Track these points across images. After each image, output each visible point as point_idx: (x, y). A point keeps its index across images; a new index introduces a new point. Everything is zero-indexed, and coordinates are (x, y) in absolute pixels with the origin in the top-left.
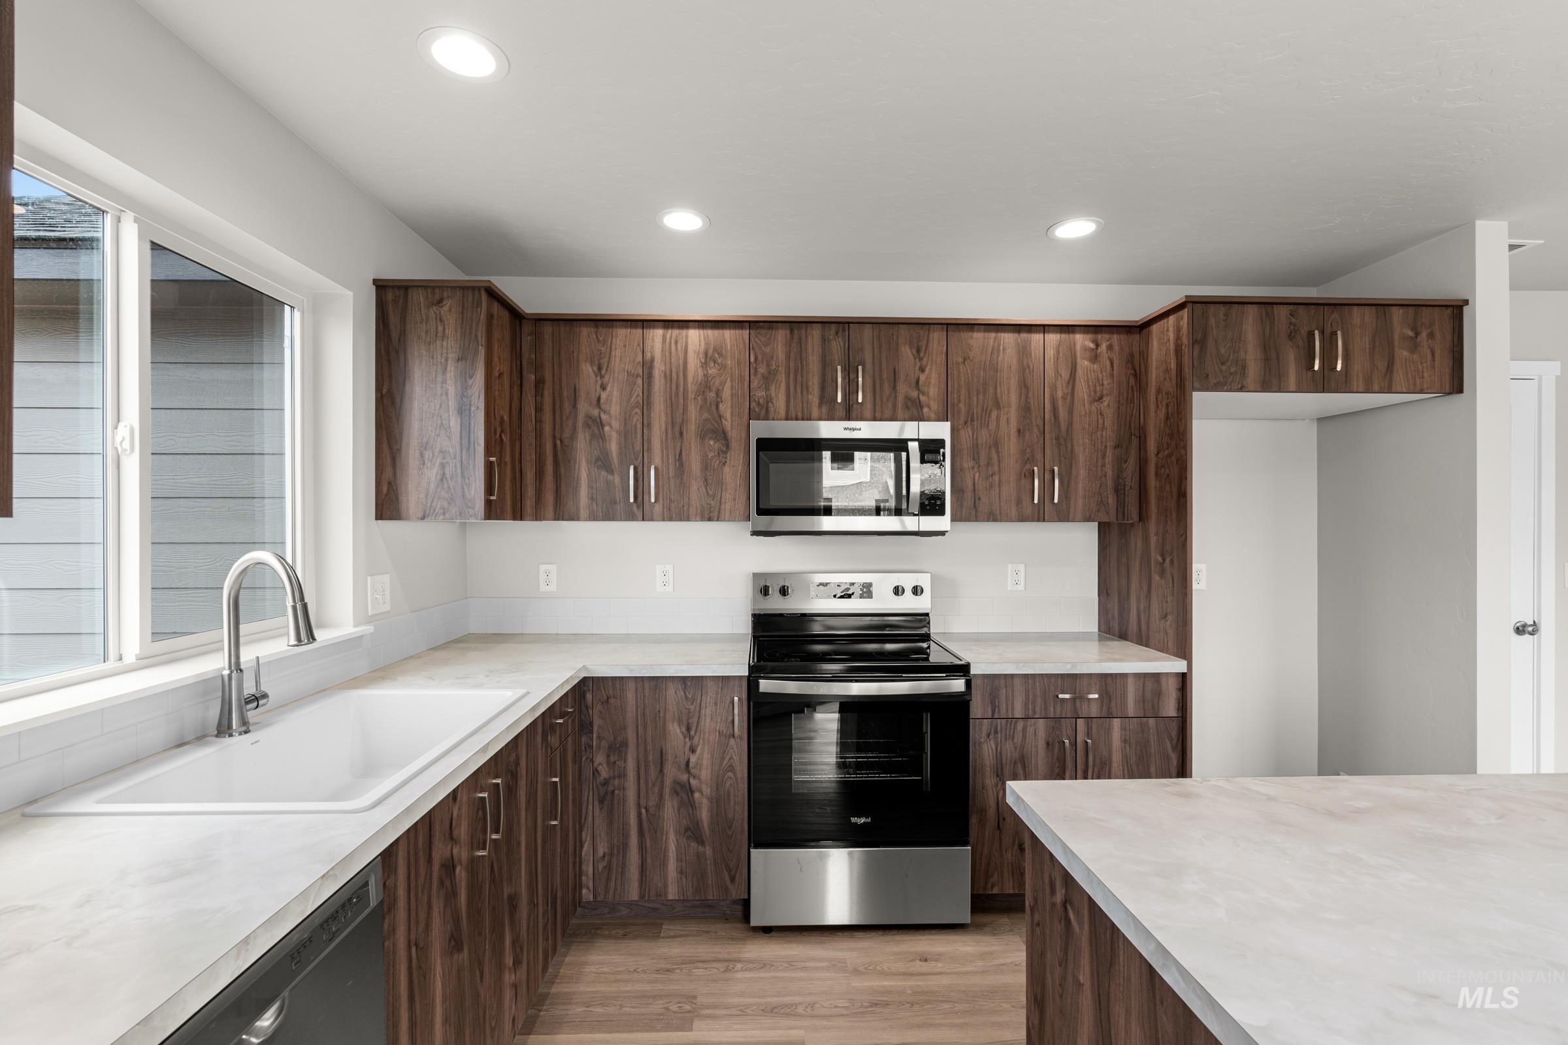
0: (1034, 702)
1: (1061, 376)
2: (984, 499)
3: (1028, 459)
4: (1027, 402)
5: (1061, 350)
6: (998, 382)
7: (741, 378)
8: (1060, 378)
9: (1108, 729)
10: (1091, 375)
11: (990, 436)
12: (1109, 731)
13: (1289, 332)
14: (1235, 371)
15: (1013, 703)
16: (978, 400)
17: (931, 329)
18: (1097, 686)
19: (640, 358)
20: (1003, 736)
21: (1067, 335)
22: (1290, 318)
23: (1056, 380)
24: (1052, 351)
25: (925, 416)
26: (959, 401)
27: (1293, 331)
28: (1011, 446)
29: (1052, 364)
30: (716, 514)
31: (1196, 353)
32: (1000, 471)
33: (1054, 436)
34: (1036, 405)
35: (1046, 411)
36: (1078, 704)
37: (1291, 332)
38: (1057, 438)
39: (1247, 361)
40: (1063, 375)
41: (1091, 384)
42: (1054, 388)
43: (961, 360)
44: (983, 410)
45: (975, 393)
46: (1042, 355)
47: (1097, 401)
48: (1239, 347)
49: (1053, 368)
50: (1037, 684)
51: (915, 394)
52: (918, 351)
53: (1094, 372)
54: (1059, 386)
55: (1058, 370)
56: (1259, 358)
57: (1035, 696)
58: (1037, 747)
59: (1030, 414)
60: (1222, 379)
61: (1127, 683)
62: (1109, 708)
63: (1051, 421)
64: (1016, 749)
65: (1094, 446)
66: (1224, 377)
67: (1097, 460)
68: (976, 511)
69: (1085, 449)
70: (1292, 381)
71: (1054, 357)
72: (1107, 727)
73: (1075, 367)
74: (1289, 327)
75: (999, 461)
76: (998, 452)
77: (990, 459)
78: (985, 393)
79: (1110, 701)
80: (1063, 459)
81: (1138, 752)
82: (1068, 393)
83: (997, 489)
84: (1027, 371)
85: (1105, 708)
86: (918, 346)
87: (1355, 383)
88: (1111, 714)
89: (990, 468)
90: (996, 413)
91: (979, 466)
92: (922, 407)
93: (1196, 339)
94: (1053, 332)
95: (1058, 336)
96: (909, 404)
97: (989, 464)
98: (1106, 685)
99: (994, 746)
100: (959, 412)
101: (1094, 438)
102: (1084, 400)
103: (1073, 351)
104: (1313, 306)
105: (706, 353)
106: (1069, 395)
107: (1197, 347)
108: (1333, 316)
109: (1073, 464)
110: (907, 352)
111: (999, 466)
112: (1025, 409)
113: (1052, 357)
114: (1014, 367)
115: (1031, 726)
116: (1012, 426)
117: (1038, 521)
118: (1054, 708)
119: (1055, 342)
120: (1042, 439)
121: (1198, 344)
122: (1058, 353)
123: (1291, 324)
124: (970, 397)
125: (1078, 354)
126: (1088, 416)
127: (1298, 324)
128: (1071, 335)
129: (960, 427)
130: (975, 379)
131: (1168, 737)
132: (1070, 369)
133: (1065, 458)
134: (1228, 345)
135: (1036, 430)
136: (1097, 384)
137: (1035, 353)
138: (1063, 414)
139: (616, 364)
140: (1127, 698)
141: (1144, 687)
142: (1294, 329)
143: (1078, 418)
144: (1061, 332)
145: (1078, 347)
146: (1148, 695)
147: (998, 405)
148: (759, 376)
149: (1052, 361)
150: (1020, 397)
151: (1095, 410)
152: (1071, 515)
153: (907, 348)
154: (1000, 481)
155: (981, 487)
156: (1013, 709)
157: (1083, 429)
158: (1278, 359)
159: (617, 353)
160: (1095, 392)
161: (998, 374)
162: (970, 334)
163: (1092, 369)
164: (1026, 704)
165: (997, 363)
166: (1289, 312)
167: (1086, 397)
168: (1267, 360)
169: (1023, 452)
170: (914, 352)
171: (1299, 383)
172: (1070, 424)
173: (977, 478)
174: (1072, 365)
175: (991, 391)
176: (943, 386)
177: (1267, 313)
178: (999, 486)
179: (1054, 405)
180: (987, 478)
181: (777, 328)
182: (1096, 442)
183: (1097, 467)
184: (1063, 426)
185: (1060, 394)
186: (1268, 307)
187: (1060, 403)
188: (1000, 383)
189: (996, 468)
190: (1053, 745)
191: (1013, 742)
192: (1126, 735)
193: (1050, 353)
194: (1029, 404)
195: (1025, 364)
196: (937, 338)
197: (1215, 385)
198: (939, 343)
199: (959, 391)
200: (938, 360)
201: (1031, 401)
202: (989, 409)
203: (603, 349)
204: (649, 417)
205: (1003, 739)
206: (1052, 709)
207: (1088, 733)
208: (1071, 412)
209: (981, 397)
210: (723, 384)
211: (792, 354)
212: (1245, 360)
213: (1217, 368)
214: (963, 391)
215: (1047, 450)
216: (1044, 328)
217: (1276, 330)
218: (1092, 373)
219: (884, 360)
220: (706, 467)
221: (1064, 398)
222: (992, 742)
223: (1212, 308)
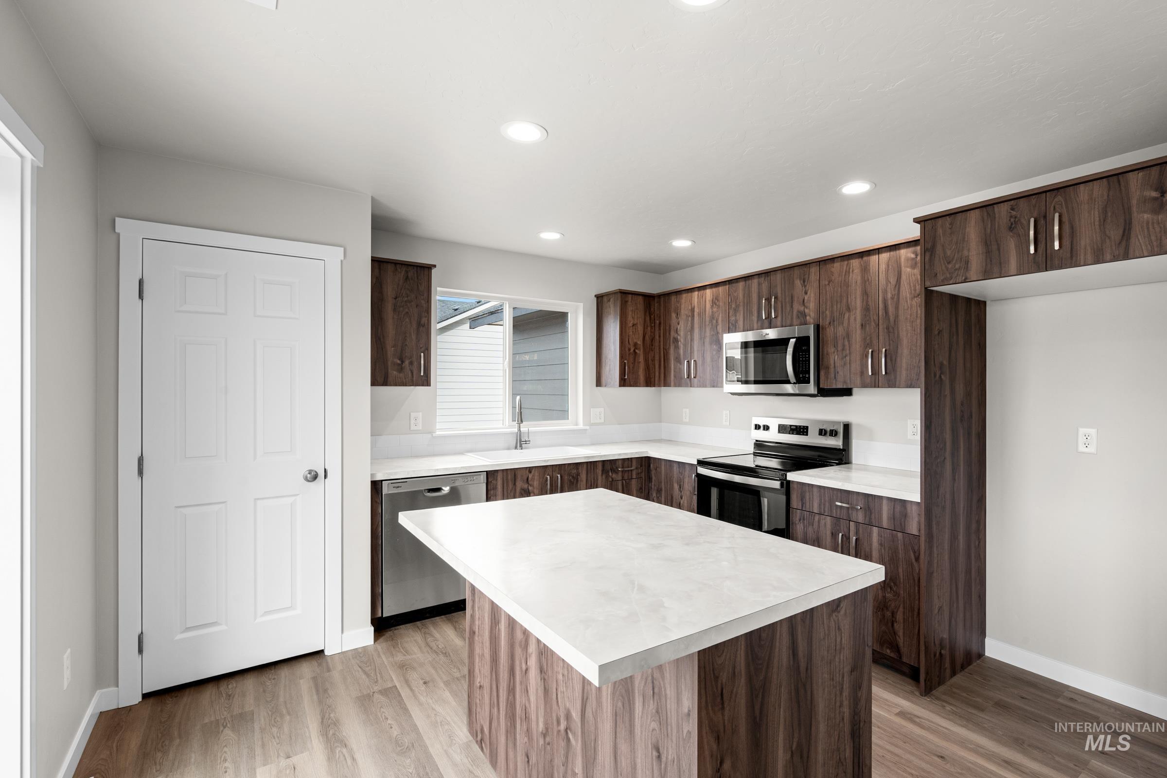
0: (824, 505)
1: (890, 283)
2: (841, 373)
3: (868, 344)
4: (867, 304)
5: (890, 263)
6: (849, 293)
7: (726, 311)
8: (889, 284)
9: (870, 533)
10: (912, 278)
11: (844, 330)
12: (870, 535)
13: (1010, 225)
14: (960, 267)
15: (812, 503)
16: (837, 308)
17: (811, 266)
18: (863, 502)
19: (690, 308)
20: (808, 522)
21: (895, 252)
22: (1010, 213)
23: (887, 286)
24: (884, 266)
25: (808, 321)
26: (826, 310)
27: (1013, 223)
28: (857, 335)
29: (884, 275)
30: (716, 384)
31: (927, 258)
32: (850, 353)
33: (885, 327)
34: (873, 305)
35: (880, 309)
36: (850, 512)
37: (1012, 224)
38: (888, 328)
39: (970, 257)
40: (892, 282)
41: (912, 285)
42: (885, 292)
43: (827, 283)
44: (840, 313)
45: (835, 303)
46: (877, 269)
47: (916, 297)
48: (963, 247)
49: (885, 278)
50: (826, 493)
51: (802, 308)
52: (804, 282)
53: (914, 275)
54: (889, 290)
55: (888, 279)
56: (981, 252)
57: (825, 501)
58: (826, 534)
59: (869, 313)
60: (948, 276)
61: (882, 503)
62: (870, 519)
63: (883, 316)
64: (814, 532)
65: (914, 330)
66: (950, 274)
67: (917, 341)
68: (836, 381)
69: (907, 334)
70: (1013, 264)
71: (885, 270)
72: (869, 531)
73: (901, 274)
74: (1010, 220)
75: (850, 347)
76: (849, 341)
77: (844, 346)
78: (841, 302)
79: (871, 514)
80: (891, 342)
81: (890, 555)
82: (895, 294)
83: (848, 365)
84: (867, 283)
85: (867, 519)
86: (804, 278)
87: (1082, 257)
88: (872, 523)
89: (844, 352)
90: (848, 315)
91: (838, 351)
92: (806, 316)
93: (927, 249)
94: (885, 252)
95: (888, 254)
96: (800, 315)
97: (843, 350)
98: (868, 502)
99: (802, 527)
100: (826, 316)
101: (914, 325)
102: (906, 298)
103: (898, 262)
104: (1034, 197)
105: (713, 301)
106: (896, 295)
107: (928, 254)
108: (1056, 199)
109: (899, 347)
110: (798, 283)
111: (850, 350)
112: (866, 309)
113: (884, 270)
114: (859, 282)
115: (823, 520)
116: (857, 322)
117: (875, 387)
118: (836, 511)
119: (886, 259)
120: (877, 329)
121: (929, 252)
122: (888, 266)
123: (1011, 217)
124: (832, 306)
125: (903, 264)
126: (909, 309)
127: (1018, 216)
128: (898, 252)
129: (827, 326)
130: (835, 294)
131: (912, 549)
132: (897, 276)
133: (893, 342)
134: (954, 247)
135: (873, 323)
136: (917, 285)
137: (873, 270)
138: (891, 310)
139: (683, 312)
140: (882, 514)
141: (894, 508)
142: (1015, 221)
143: (903, 311)
144: (890, 251)
145: (902, 260)
146: (897, 515)
147: (849, 309)
148: (732, 309)
149: (884, 273)
150: (863, 302)
151: (915, 304)
152: (897, 383)
153: (798, 281)
154: (850, 360)
155: (838, 365)
156: (813, 507)
157: (906, 319)
158: (999, 250)
159: (683, 306)
160: (915, 290)
161: (849, 288)
162: (832, 265)
163: (913, 274)
164: (820, 505)
165: (849, 282)
166: (1010, 207)
167: (908, 295)
168: (988, 252)
169: (865, 339)
170: (802, 282)
171: (1020, 267)
172: (897, 316)
173: (836, 358)
174: (898, 274)
175: (845, 301)
176: (817, 301)
177: (988, 213)
178: (850, 364)
179: (885, 304)
180: (842, 359)
181: (739, 282)
182: (916, 328)
183: (916, 347)
184: (892, 318)
185: (889, 296)
186: (989, 208)
187: (889, 302)
188: (850, 294)
189: (848, 352)
190: (835, 535)
191: (813, 527)
192: (881, 540)
193: (883, 267)
194: (869, 305)
195: (866, 279)
196: (814, 270)
197: (943, 281)
198: (815, 274)
199: (826, 304)
200: (815, 286)
201: (870, 303)
202: (843, 313)
203: (678, 305)
204: (693, 336)
205: (808, 525)
206: (834, 511)
207: (857, 532)
208: (897, 308)
209: (839, 306)
210: (718, 316)
211: (746, 295)
212: (968, 256)
213: (944, 266)
214: (829, 303)
215: (881, 338)
216: (878, 251)
217: (997, 226)
218: (913, 276)
219: (787, 290)
220: (712, 360)
221: (892, 298)
222: (802, 524)
223: (940, 221)
